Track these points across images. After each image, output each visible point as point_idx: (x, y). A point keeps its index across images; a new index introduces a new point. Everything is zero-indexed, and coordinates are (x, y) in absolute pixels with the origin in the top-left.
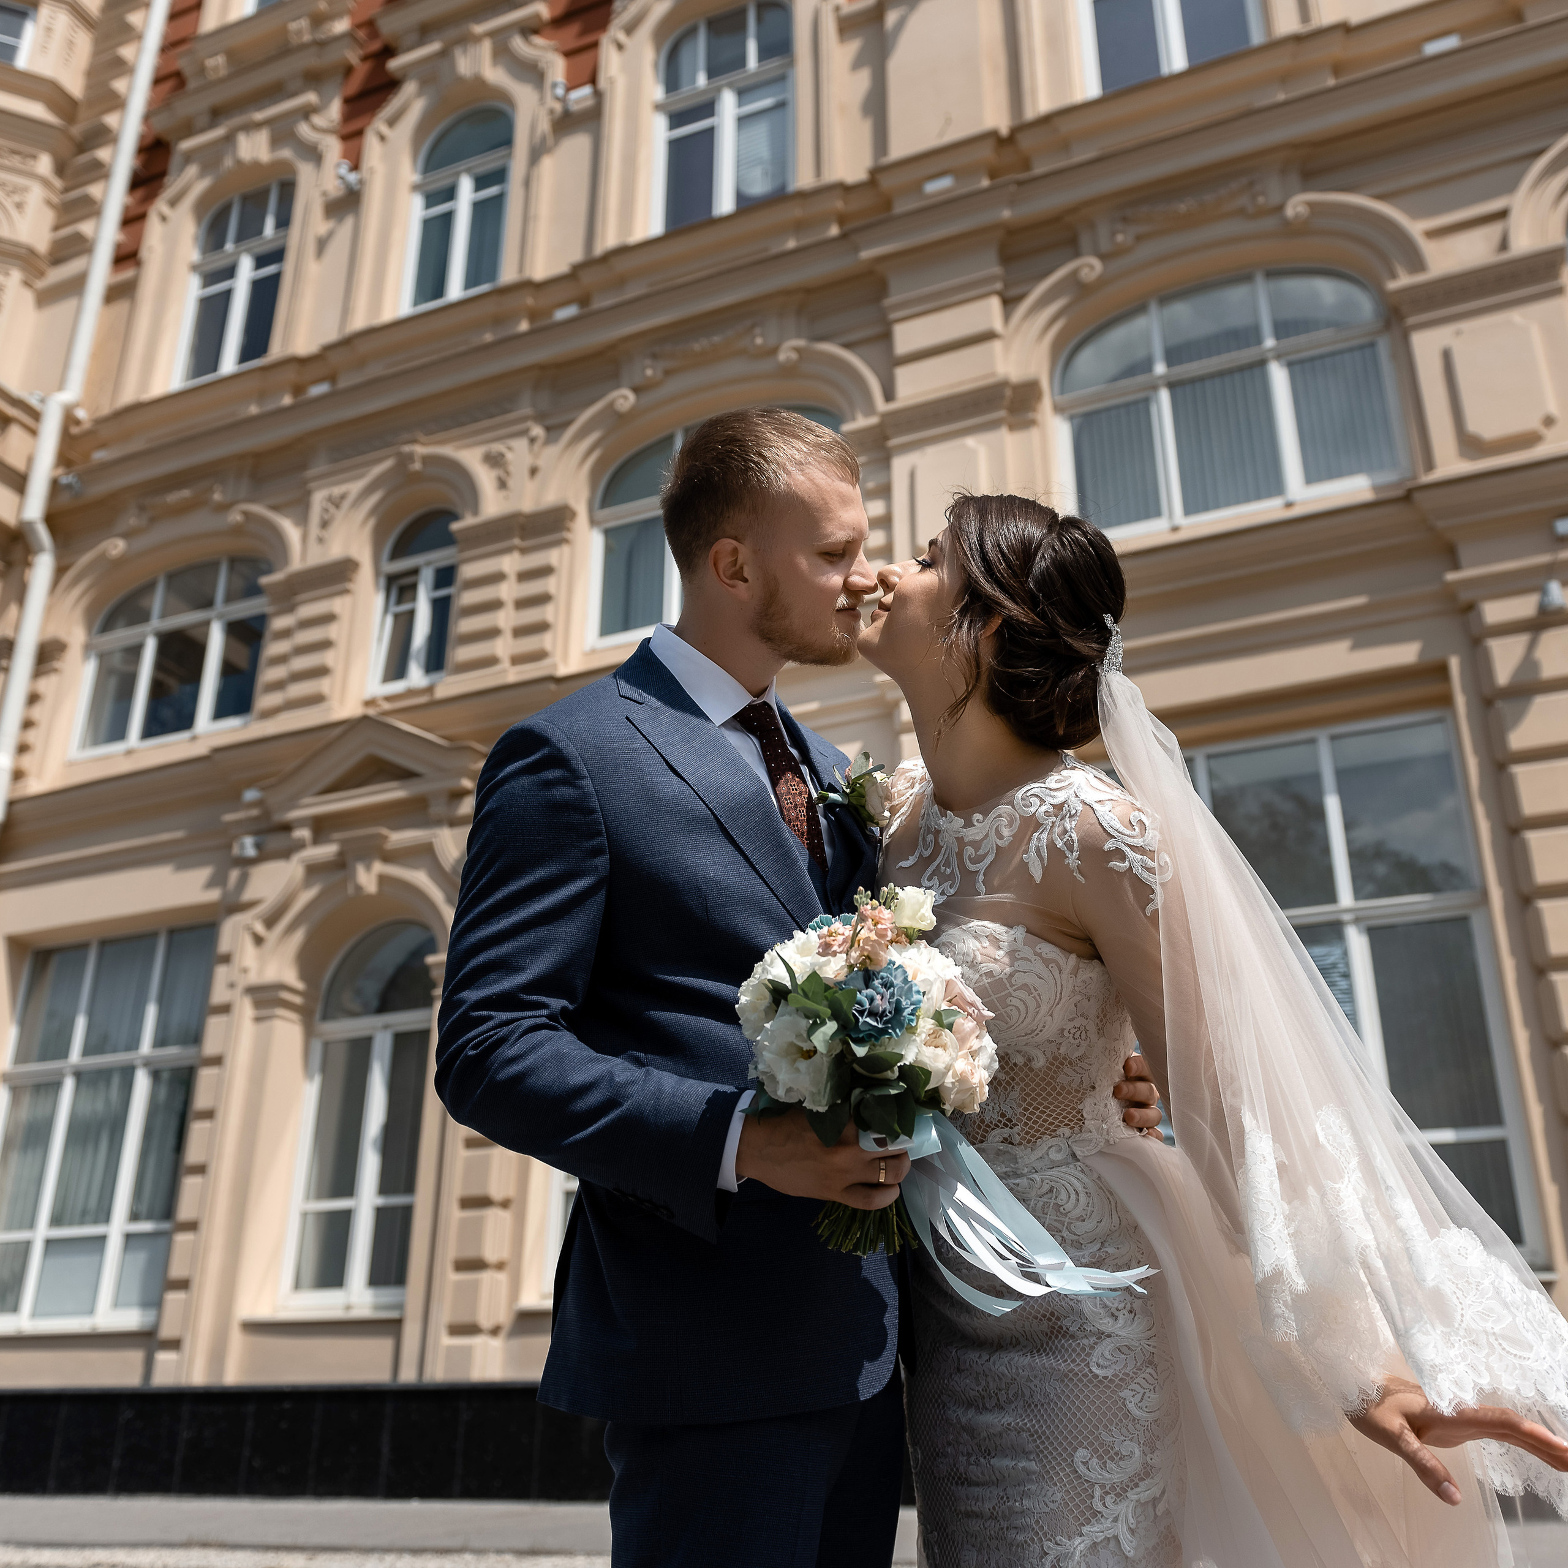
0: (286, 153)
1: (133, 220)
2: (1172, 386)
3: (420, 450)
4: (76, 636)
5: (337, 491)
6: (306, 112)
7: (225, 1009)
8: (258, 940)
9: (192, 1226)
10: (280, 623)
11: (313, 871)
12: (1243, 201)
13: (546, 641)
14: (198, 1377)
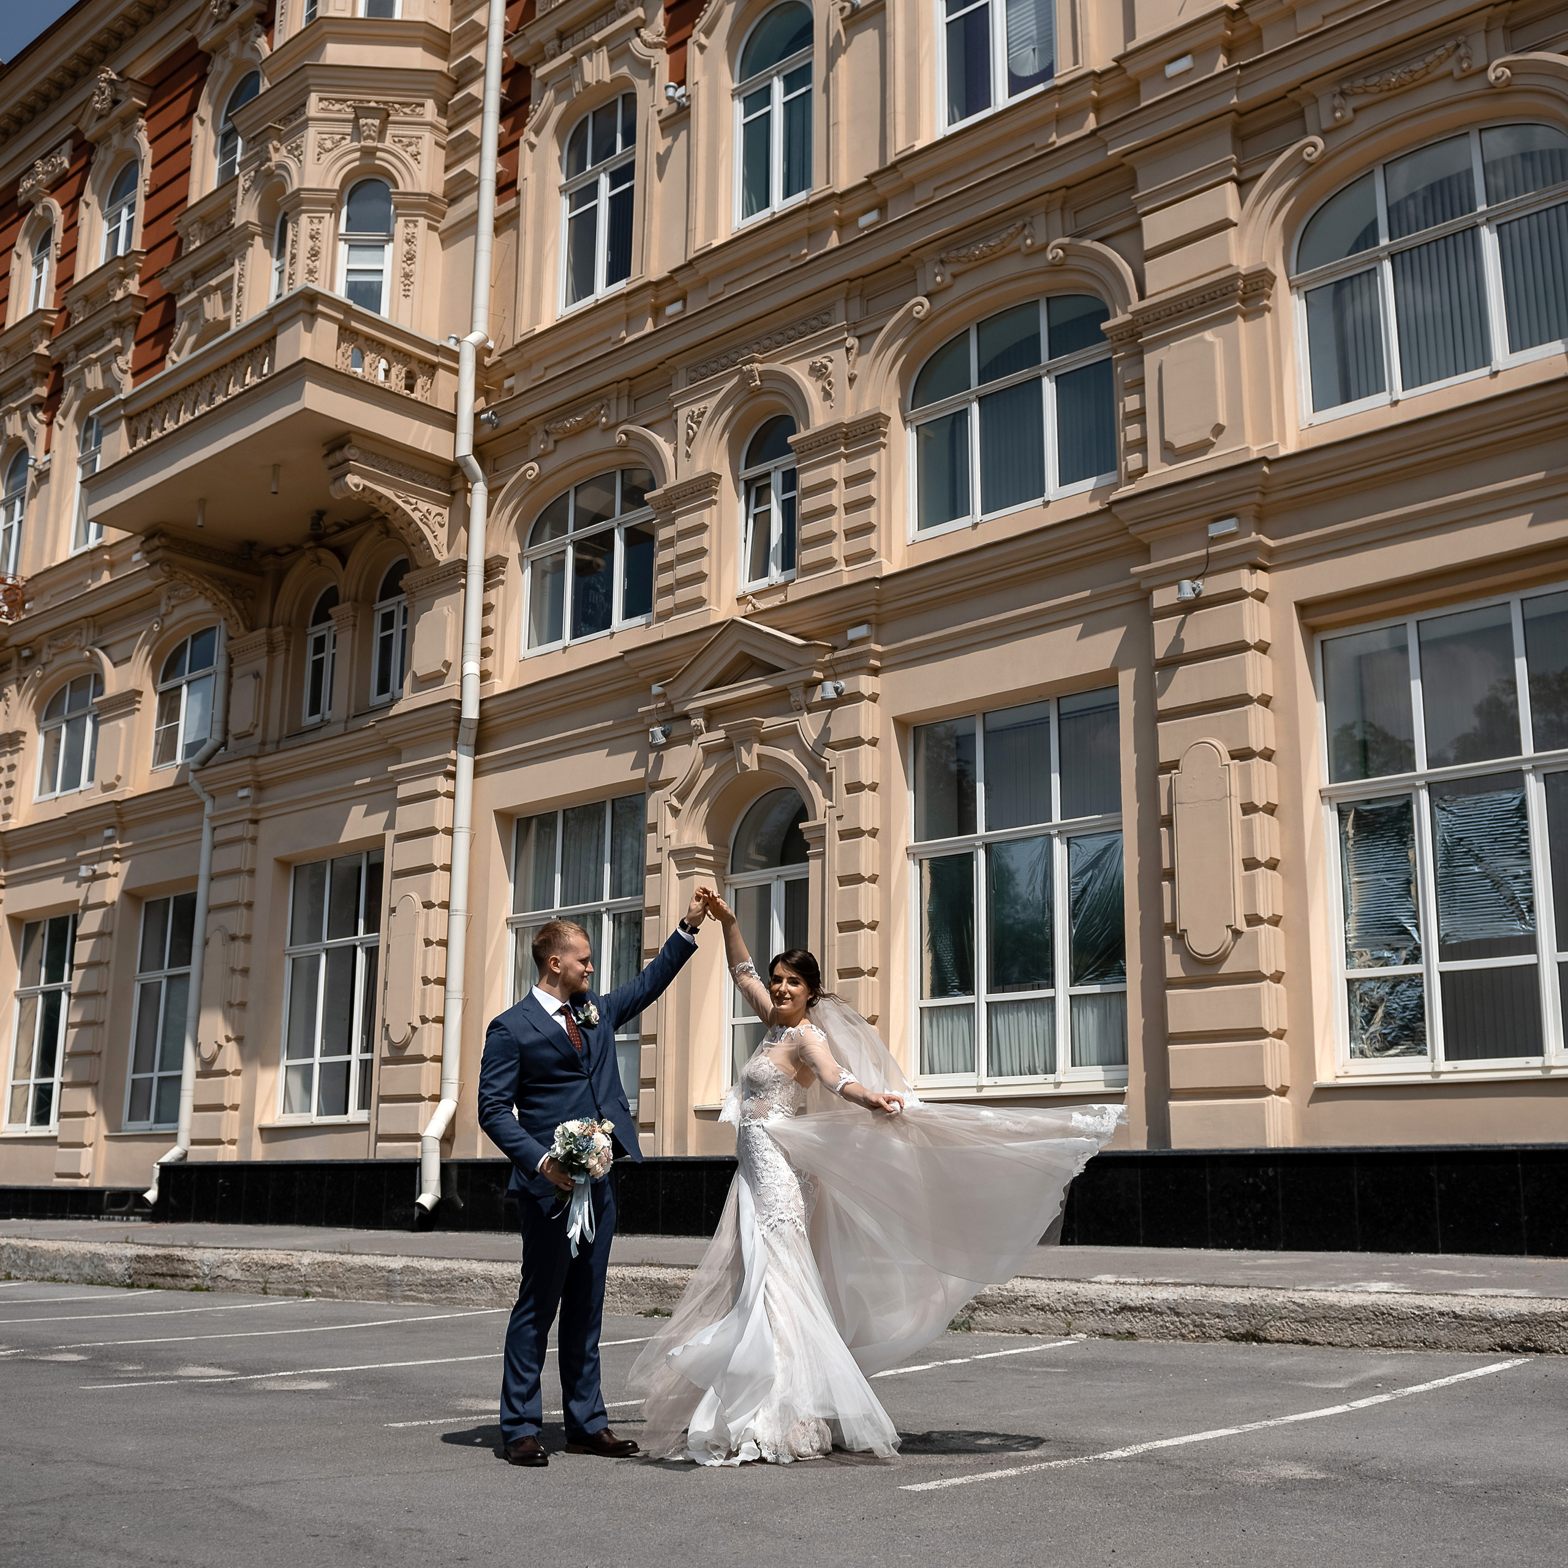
0: (624, 70)
1: (507, 149)
2: (1392, 257)
3: (757, 367)
4: (512, 549)
5: (696, 408)
6: (637, 27)
7: (657, 869)
8: (675, 812)
9: (652, 1039)
10: (664, 534)
11: (709, 751)
12: (1450, 65)
13: (872, 541)
14: (669, 1151)
